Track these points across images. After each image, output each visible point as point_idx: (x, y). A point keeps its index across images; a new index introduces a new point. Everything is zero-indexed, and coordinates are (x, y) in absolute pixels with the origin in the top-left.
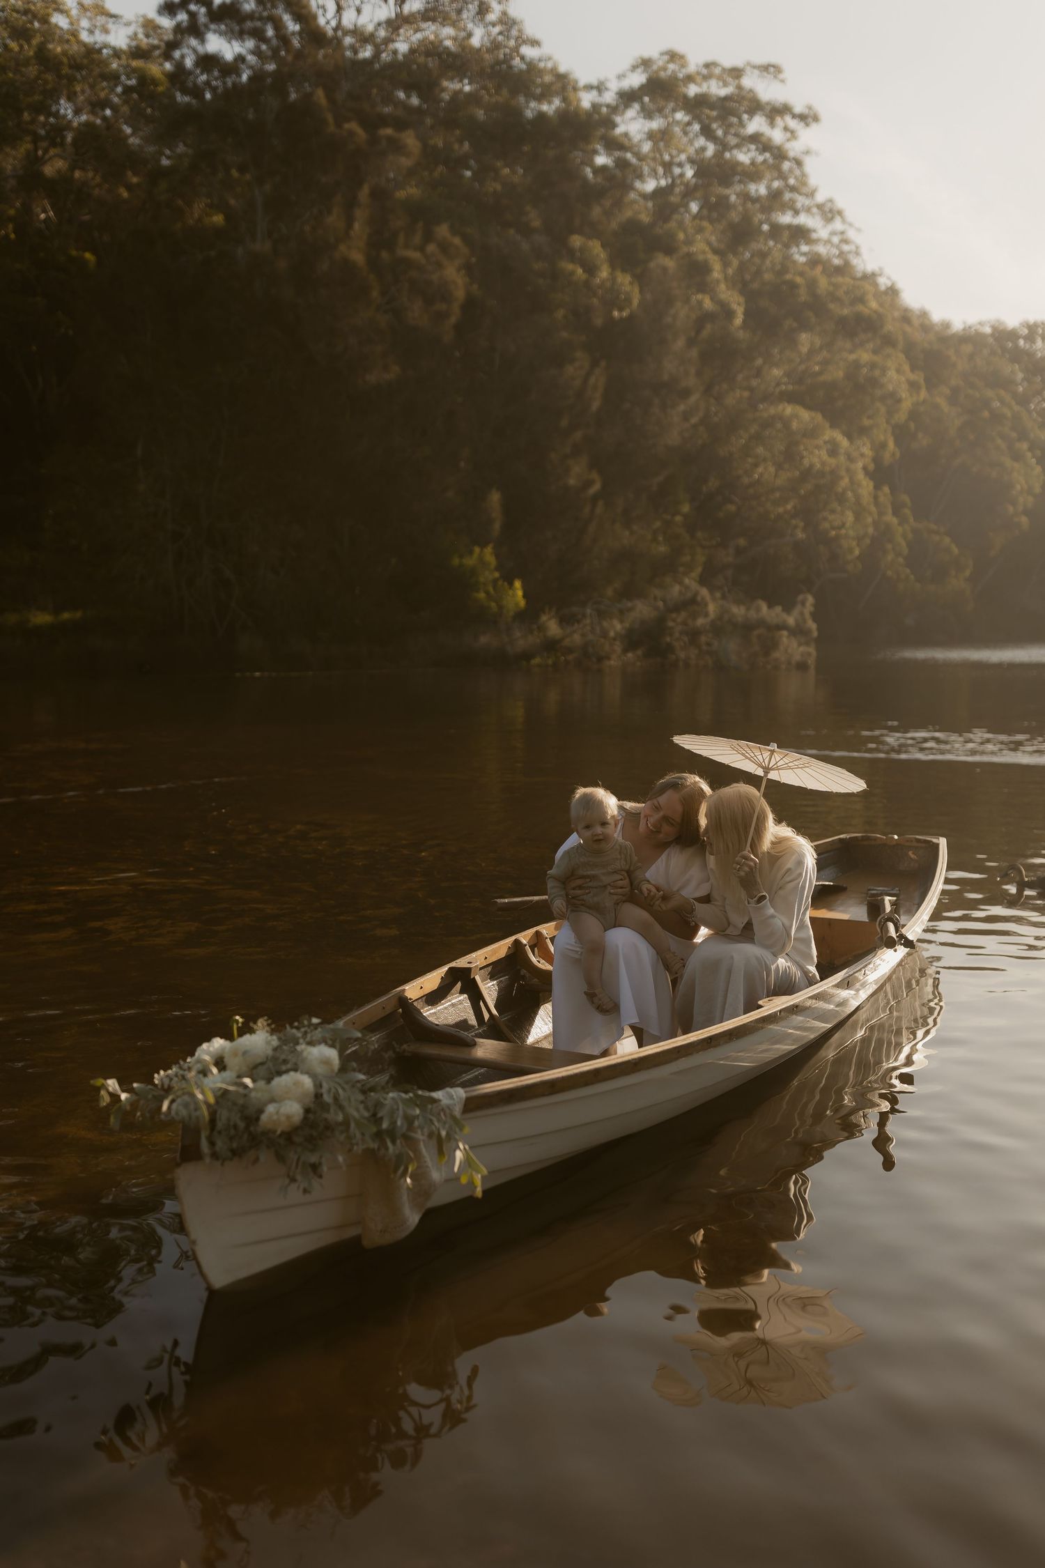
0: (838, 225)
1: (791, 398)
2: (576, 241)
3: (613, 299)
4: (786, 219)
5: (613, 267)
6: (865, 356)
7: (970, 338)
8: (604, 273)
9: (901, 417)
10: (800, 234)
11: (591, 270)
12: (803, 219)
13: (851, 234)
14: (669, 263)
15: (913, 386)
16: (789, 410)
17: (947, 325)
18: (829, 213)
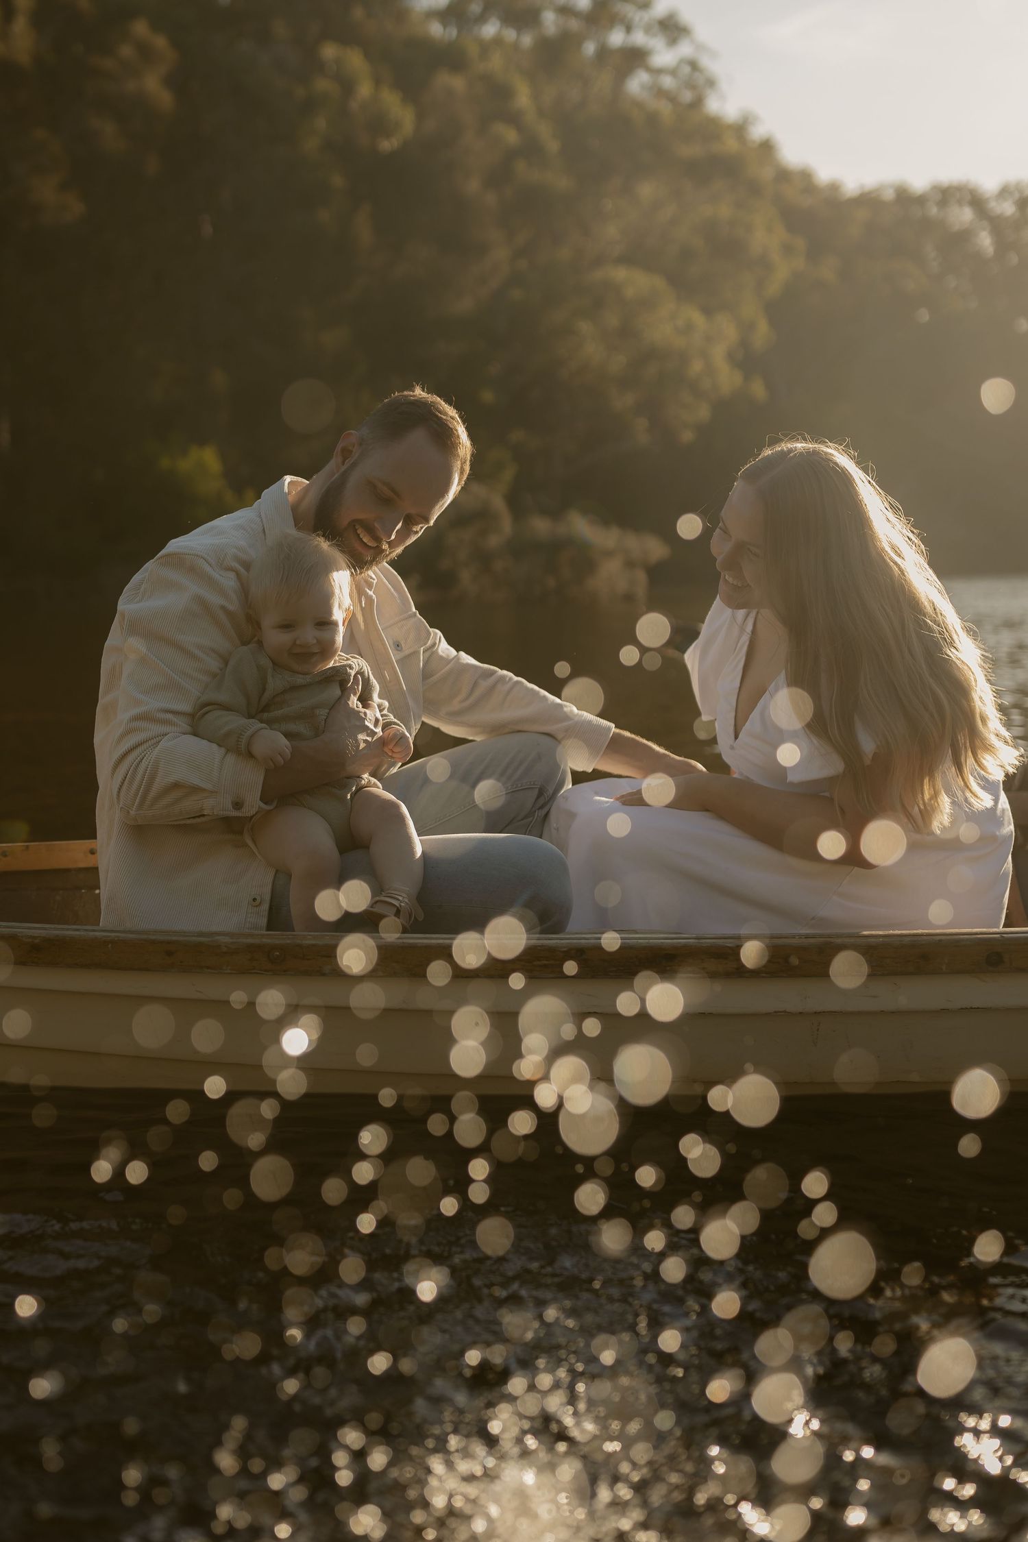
0: (685, 49)
1: (626, 260)
2: (329, 51)
3: (380, 125)
4: (617, 38)
5: (378, 82)
6: (725, 211)
7: (868, 200)
8: (365, 90)
9: (774, 288)
10: (635, 57)
11: (347, 86)
12: (639, 38)
13: (705, 62)
14: (457, 83)
15: (788, 250)
16: (620, 274)
17: (834, 187)
18: (672, 29)
